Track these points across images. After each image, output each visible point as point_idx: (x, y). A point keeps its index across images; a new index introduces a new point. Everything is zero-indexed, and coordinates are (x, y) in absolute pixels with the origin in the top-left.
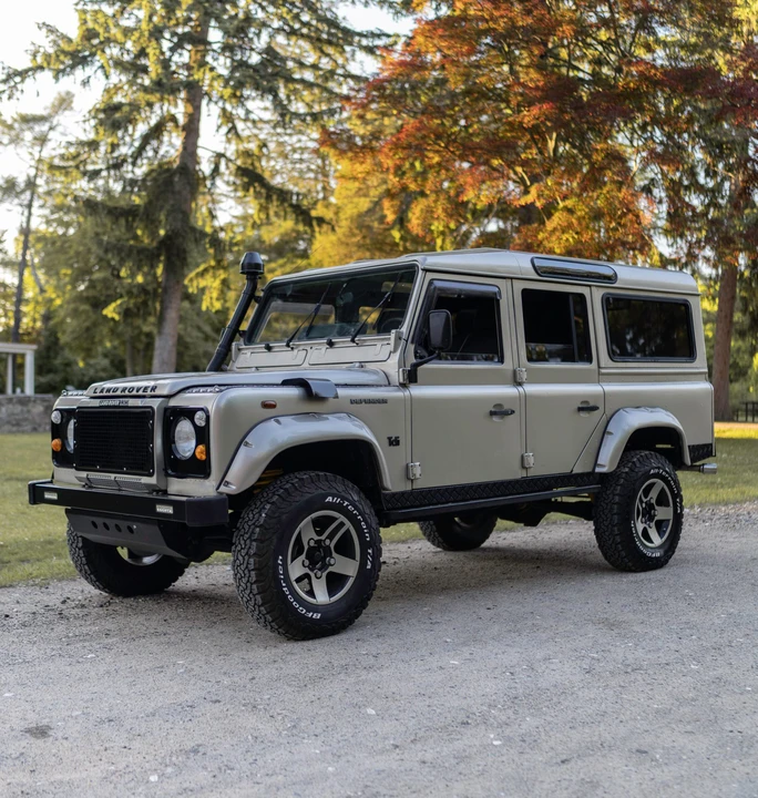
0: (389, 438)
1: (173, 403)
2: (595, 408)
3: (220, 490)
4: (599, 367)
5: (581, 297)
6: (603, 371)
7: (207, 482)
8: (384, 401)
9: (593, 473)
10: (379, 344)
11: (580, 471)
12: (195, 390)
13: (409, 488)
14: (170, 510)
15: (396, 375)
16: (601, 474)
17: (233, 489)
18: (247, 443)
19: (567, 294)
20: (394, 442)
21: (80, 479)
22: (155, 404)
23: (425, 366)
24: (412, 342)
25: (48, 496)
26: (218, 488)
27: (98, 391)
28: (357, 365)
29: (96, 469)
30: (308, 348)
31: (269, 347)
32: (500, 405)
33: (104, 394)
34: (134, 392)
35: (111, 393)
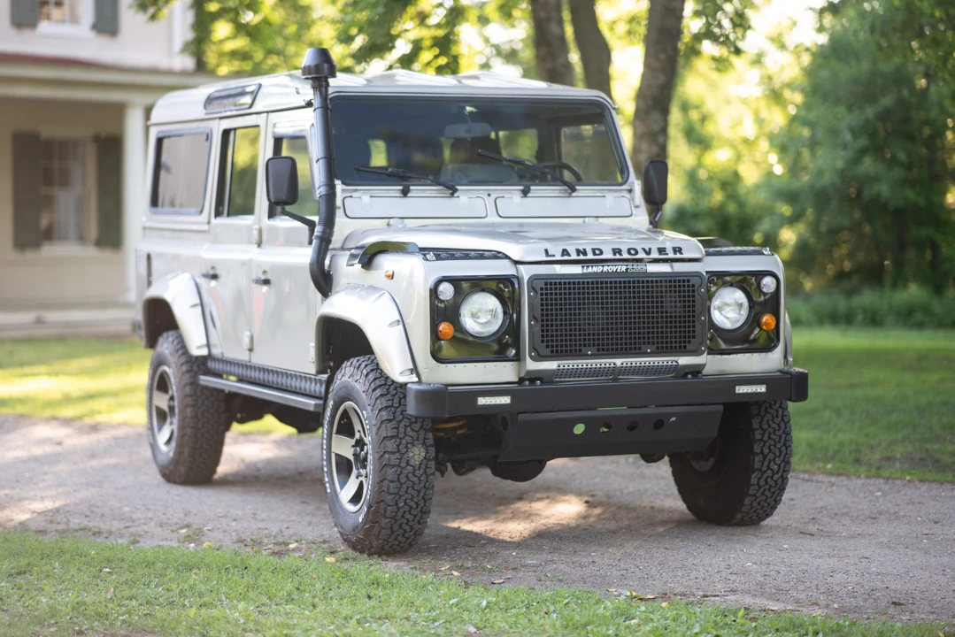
7: (771, 355)
14: (762, 389)
21: (523, 372)
26: (784, 359)
27: (555, 253)
29: (586, 356)
30: (484, 195)
31: (407, 191)
33: (574, 257)
34: (641, 255)
35: (591, 256)
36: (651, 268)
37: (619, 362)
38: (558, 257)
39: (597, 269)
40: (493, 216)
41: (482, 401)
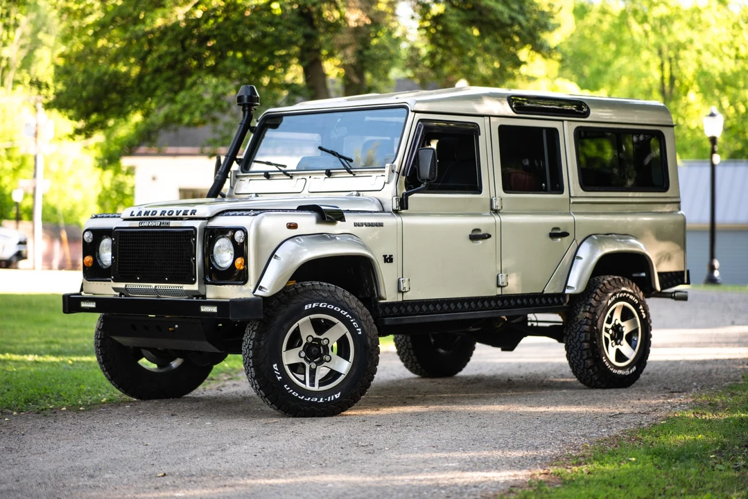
0: (385, 256)
1: (210, 224)
2: (565, 234)
3: (255, 293)
4: (570, 197)
5: (553, 133)
6: (572, 200)
7: (244, 287)
8: (381, 225)
9: (563, 295)
10: (374, 175)
11: (552, 291)
12: (231, 213)
13: (400, 300)
14: (214, 309)
15: (392, 204)
16: (571, 295)
17: (266, 293)
18: (276, 256)
19: (540, 129)
20: (388, 259)
21: (115, 289)
22: (197, 224)
23: (415, 195)
24: (403, 175)
25: (84, 305)
27: (135, 213)
28: (355, 193)
29: (136, 281)
30: (307, 177)
31: (267, 176)
32: (479, 230)
33: (142, 216)
34: (174, 215)
35: (150, 216)
36: (173, 223)
37: (153, 285)
38: (135, 216)
39: (146, 224)
40: (306, 192)
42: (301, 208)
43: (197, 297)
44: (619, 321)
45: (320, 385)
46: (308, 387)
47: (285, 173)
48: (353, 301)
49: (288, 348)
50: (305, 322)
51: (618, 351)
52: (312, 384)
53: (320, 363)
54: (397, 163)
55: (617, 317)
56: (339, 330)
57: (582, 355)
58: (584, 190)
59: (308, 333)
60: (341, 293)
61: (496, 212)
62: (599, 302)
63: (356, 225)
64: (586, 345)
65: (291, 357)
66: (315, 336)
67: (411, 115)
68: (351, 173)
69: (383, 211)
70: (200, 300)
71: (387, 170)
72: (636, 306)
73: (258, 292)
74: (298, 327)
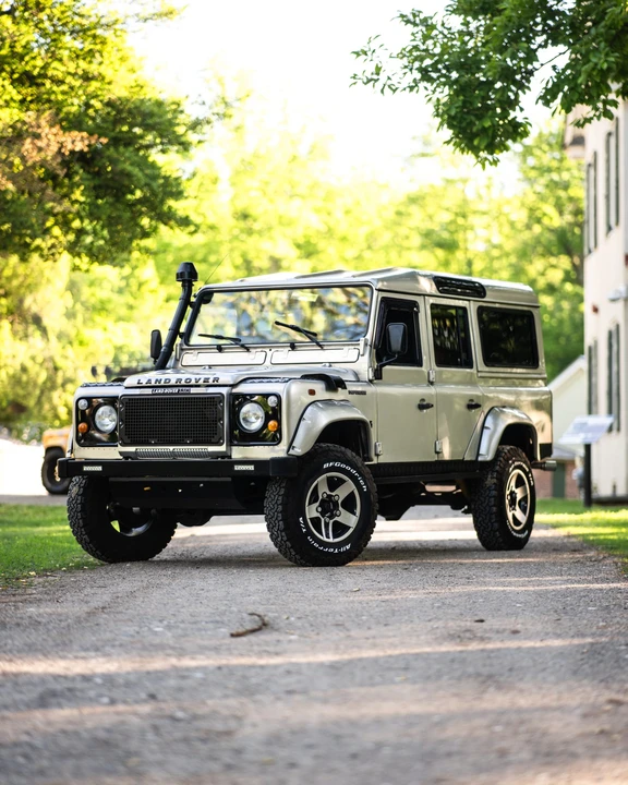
1: (235, 391)
2: (477, 406)
3: (289, 453)
4: (478, 371)
5: (464, 309)
6: (480, 374)
7: (276, 448)
8: (364, 393)
10: (346, 348)
11: (468, 459)
12: (256, 381)
13: (376, 461)
14: (251, 468)
15: (367, 373)
16: (481, 462)
17: (298, 451)
18: (304, 419)
21: (121, 453)
22: (224, 391)
23: (387, 367)
24: (374, 348)
26: (288, 450)
27: (143, 382)
28: (328, 364)
29: (150, 444)
30: (267, 350)
31: (220, 349)
32: (423, 400)
33: (153, 383)
34: (193, 382)
35: (162, 383)
36: (193, 390)
37: (171, 448)
38: (144, 384)
39: (160, 391)
40: (268, 363)
41: (86, 468)
42: (306, 377)
43: (223, 457)
44: (514, 489)
45: (334, 537)
46: (326, 539)
47: (243, 346)
48: (358, 460)
49: (310, 504)
50: (323, 480)
51: (514, 516)
52: (328, 537)
53: (331, 517)
54: (369, 336)
55: (513, 483)
56: (349, 487)
57: (491, 519)
58: (487, 365)
59: (324, 490)
60: (349, 453)
61: (432, 383)
62: (504, 469)
63: (350, 392)
64: (494, 509)
65: (312, 511)
66: (329, 493)
67: (375, 293)
68: (320, 346)
69: (358, 381)
70: (226, 459)
71: (362, 343)
72: (526, 474)
73: (291, 452)
74: (317, 485)
